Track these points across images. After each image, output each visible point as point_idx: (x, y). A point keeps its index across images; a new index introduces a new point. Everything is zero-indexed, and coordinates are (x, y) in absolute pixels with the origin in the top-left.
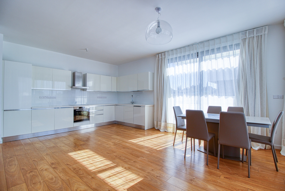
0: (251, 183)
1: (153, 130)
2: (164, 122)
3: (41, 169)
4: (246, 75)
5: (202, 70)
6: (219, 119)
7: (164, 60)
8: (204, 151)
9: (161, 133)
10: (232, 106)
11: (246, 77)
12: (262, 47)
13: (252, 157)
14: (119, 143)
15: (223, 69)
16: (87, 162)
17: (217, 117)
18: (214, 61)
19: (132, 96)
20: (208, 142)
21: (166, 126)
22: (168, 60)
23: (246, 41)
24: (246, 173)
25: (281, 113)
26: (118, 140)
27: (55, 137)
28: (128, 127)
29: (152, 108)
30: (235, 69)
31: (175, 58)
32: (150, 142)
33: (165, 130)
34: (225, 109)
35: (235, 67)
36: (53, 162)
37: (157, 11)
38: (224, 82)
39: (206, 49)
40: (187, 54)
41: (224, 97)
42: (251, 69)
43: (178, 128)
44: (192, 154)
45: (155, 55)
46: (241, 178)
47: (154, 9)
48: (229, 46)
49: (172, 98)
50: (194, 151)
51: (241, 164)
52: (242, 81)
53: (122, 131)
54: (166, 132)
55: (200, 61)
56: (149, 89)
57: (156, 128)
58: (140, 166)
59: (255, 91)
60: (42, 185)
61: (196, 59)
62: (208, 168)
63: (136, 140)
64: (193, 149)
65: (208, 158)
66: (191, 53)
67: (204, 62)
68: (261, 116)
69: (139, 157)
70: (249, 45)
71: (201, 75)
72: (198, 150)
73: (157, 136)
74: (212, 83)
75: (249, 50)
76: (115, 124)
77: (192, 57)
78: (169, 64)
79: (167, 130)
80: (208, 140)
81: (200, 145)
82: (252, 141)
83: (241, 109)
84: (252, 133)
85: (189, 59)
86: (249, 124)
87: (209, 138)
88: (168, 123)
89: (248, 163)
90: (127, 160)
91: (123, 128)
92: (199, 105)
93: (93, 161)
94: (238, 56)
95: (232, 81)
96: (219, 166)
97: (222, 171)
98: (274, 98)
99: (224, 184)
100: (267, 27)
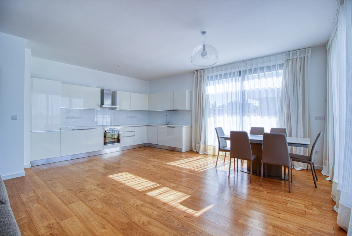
0: (292, 196)
1: (191, 153)
2: (203, 144)
3: (89, 189)
4: (289, 96)
5: (244, 89)
6: (262, 139)
7: (203, 77)
8: (247, 171)
9: (200, 155)
10: (275, 126)
11: (289, 98)
12: (305, 68)
13: (293, 176)
14: (159, 166)
15: (266, 88)
16: (133, 182)
17: (260, 138)
18: (257, 80)
19: (167, 115)
20: (252, 162)
21: (206, 149)
22: (208, 77)
23: (289, 62)
24: (287, 189)
25: (319, 134)
26: (157, 163)
27: (86, 160)
28: (163, 150)
29: (189, 129)
30: (278, 89)
31: (216, 76)
32: (191, 164)
33: (204, 152)
34: (267, 131)
35: (278, 87)
36: (98, 183)
37: (202, 35)
38: (267, 99)
39: (249, 68)
40: (228, 72)
41: (267, 117)
42: (294, 91)
43: (220, 150)
44: (235, 175)
45: (193, 72)
46: (283, 193)
47: (200, 32)
48: (273, 66)
49: (212, 117)
50: (237, 171)
51: (283, 182)
52: (285, 102)
53: (158, 153)
54: (205, 154)
55: (242, 80)
56: (187, 108)
57: (194, 151)
58: (186, 185)
59: (298, 113)
60: (99, 202)
61: (238, 77)
62: (252, 186)
63: (176, 162)
64: (236, 170)
65: (252, 178)
66: (233, 71)
67: (246, 81)
68: (303, 137)
69: (183, 178)
70: (292, 66)
71: (243, 93)
72: (241, 171)
73: (196, 159)
74: (254, 101)
75: (292, 72)
76: (147, 146)
77: (234, 75)
78: (208, 82)
79: (206, 152)
80: (252, 160)
81: (243, 167)
82: (293, 160)
83: (284, 130)
84: (294, 153)
85: (230, 77)
86: (290, 144)
87: (253, 158)
88: (208, 145)
89: (289, 181)
90: (172, 180)
91: (158, 151)
92: (241, 125)
93: (139, 181)
94: (282, 77)
95: (274, 98)
96: (262, 184)
97: (265, 188)
98: (316, 119)
99: (267, 197)
100: (310, 49)
